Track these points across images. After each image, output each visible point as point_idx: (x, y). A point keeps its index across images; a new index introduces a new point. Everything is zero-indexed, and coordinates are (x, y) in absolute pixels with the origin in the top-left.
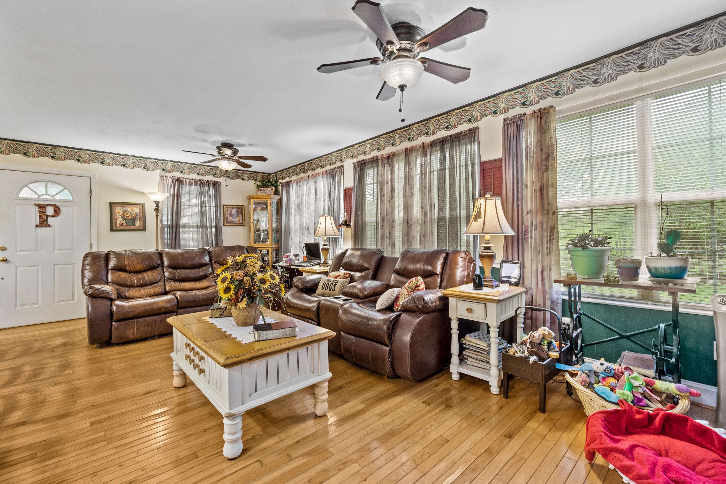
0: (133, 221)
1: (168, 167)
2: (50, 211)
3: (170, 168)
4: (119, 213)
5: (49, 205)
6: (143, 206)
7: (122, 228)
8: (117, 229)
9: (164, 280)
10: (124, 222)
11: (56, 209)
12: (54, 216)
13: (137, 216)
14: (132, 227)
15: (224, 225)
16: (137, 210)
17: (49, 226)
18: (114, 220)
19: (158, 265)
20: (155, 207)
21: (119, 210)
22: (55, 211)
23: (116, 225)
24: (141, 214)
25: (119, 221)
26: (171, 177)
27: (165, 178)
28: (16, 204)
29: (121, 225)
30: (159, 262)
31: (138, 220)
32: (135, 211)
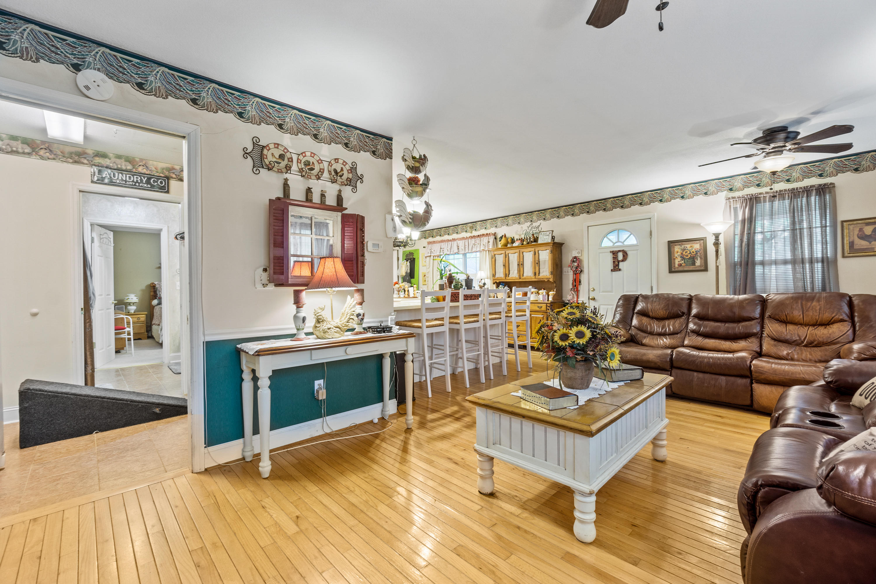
0: (693, 260)
1: (738, 183)
2: (620, 256)
3: (740, 185)
4: (677, 252)
5: (620, 251)
6: (703, 240)
7: (681, 269)
8: (676, 270)
9: (687, 331)
10: (683, 262)
11: (625, 254)
12: (623, 261)
13: (697, 253)
14: (692, 268)
15: (844, 256)
16: (697, 246)
17: (620, 270)
18: (673, 261)
19: (683, 313)
20: (714, 241)
21: (677, 249)
22: (624, 256)
23: (675, 266)
24: (702, 251)
25: (678, 261)
26: (741, 196)
27: (732, 200)
28: (600, 253)
29: (680, 265)
30: (685, 310)
31: (699, 259)
32: (695, 248)
